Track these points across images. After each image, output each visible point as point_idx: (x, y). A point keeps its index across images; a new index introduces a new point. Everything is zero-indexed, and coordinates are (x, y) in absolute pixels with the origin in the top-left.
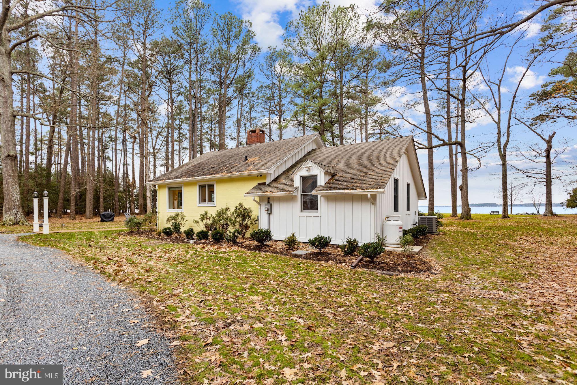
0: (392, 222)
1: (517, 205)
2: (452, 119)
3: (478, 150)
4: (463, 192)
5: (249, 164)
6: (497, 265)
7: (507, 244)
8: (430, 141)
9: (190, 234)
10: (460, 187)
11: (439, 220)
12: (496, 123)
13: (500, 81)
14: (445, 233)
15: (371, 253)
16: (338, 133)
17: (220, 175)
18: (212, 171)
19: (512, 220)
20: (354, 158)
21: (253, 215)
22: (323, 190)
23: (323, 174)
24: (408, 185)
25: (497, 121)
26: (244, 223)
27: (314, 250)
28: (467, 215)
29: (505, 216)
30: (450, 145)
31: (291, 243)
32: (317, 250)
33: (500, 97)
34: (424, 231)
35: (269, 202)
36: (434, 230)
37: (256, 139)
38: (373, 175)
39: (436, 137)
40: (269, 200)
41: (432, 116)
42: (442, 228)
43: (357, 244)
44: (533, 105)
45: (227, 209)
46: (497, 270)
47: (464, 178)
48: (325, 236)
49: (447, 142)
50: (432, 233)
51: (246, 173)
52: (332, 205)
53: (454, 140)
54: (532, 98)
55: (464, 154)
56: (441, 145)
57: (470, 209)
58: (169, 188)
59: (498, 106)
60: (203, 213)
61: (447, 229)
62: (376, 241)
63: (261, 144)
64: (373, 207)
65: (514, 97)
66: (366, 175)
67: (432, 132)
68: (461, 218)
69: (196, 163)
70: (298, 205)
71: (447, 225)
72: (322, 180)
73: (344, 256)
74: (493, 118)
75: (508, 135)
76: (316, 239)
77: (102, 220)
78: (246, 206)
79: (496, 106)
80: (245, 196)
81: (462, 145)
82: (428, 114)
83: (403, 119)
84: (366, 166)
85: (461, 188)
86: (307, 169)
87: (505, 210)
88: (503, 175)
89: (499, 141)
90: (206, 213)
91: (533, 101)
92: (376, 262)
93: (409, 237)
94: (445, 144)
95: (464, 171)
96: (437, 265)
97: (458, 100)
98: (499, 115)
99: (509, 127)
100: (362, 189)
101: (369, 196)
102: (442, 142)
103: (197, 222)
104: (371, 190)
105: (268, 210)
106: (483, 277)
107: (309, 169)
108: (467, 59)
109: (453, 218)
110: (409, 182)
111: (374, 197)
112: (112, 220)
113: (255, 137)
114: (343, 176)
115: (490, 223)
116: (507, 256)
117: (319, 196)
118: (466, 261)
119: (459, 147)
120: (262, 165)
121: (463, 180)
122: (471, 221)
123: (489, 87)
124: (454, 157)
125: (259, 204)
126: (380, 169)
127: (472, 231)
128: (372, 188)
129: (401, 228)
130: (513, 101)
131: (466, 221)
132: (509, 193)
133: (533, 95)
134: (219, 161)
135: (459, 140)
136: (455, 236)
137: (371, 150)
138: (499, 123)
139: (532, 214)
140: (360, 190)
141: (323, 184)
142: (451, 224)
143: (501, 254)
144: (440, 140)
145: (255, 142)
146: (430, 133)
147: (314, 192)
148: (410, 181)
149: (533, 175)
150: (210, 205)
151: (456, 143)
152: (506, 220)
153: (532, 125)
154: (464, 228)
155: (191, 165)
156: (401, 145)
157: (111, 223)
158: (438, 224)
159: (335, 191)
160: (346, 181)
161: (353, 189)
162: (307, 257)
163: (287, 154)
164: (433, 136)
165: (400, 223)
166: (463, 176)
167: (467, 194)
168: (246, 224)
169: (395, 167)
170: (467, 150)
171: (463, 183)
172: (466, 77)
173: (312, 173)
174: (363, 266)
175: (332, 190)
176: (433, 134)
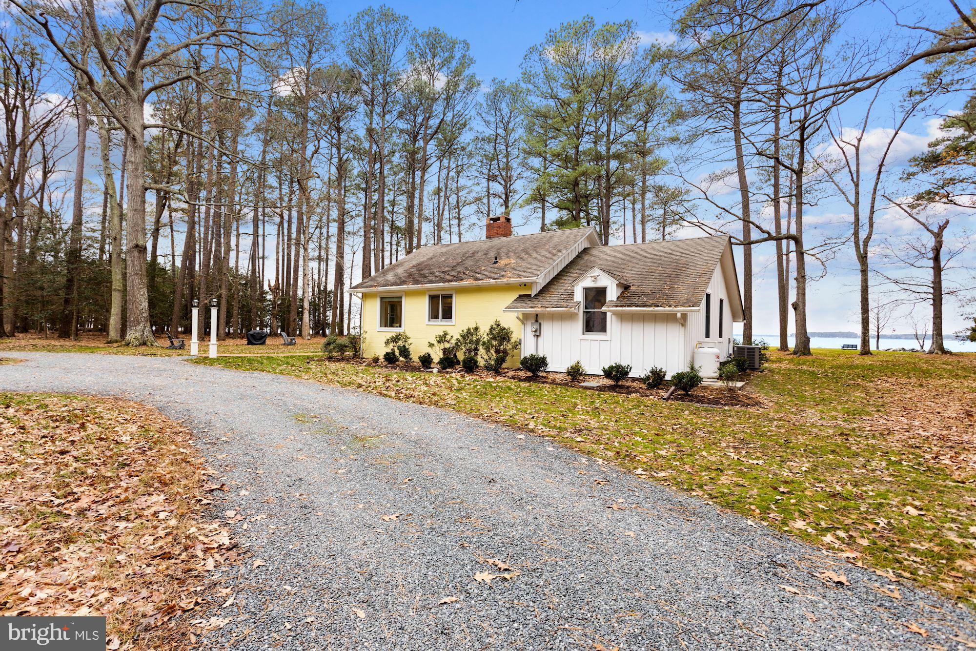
0: (706, 350)
1: (886, 337)
2: (781, 200)
3: (822, 248)
4: (798, 312)
5: (504, 268)
6: (840, 403)
7: (858, 385)
8: (747, 232)
9: (426, 361)
10: (793, 305)
11: (763, 352)
12: (853, 205)
13: (859, 140)
14: (771, 371)
15: (687, 384)
16: (596, 213)
17: (465, 283)
18: (448, 277)
19: (875, 358)
20: (649, 264)
21: (514, 338)
22: (617, 306)
23: (615, 286)
24: (721, 301)
25: (853, 202)
26: (502, 348)
27: (609, 382)
28: (804, 347)
29: (866, 351)
30: (778, 239)
31: (575, 373)
32: (613, 383)
33: (858, 165)
34: (743, 365)
35: (537, 321)
36: (757, 366)
37: (500, 231)
38: (682, 289)
39: (758, 227)
40: (537, 318)
41: (750, 195)
42: (766, 365)
43: (664, 376)
44: (914, 174)
45: (476, 329)
46: (839, 407)
47: (800, 291)
48: (623, 364)
49: (774, 235)
50: (754, 369)
51: (505, 280)
52: (627, 328)
53: (784, 232)
54: (913, 164)
55: (801, 254)
56: (765, 240)
57: (808, 340)
58: (382, 298)
59: (855, 180)
60: (442, 334)
61: (774, 366)
62: (688, 370)
63: (508, 239)
64: (682, 329)
65: (881, 166)
66: (672, 288)
67: (751, 220)
68: (795, 353)
69: (414, 263)
70: (580, 324)
71: (773, 362)
72: (612, 294)
73: (648, 389)
74: (847, 198)
75: (871, 225)
76: (611, 368)
77: (250, 343)
78: (504, 324)
79: (852, 180)
80: (504, 311)
81: (798, 240)
82: (744, 189)
83: (707, 199)
84: (669, 276)
85: (795, 307)
86: (593, 279)
87: (865, 342)
88: (862, 286)
89: (856, 234)
90: (446, 334)
91: (915, 169)
92: (692, 395)
93: (731, 368)
94: (770, 238)
95: (801, 279)
96: (766, 401)
97: (793, 170)
98: (857, 193)
99: (872, 212)
100: (670, 306)
101: (679, 315)
102: (766, 236)
103: (431, 345)
104: (682, 308)
105: (536, 331)
106: (822, 412)
107: (595, 278)
108: (808, 107)
109: (782, 352)
110: (722, 298)
111: (684, 316)
112: (263, 343)
113: (499, 227)
114: (640, 288)
115: (842, 360)
116: (854, 396)
117: (609, 315)
118: (803, 399)
119: (792, 243)
120: (524, 271)
121: (798, 294)
122: (810, 358)
123: (842, 149)
124: (784, 257)
125: (523, 323)
126: (689, 281)
127: (811, 369)
128: (682, 305)
129: (718, 357)
130: (880, 172)
131: (803, 358)
132: (872, 316)
133: (915, 159)
134: (452, 262)
135: (793, 231)
136: (787, 375)
137: (672, 253)
138: (856, 205)
139: (912, 350)
140: (667, 308)
141: (615, 299)
142: (780, 361)
143: (848, 394)
144: (764, 232)
145: (498, 235)
146: (746, 221)
147: (604, 309)
148: (724, 296)
149: (913, 288)
150: (446, 322)
151: (789, 237)
152: (866, 357)
153: (912, 207)
154: (800, 365)
155: (407, 266)
156: (714, 247)
157: (261, 347)
158: (763, 358)
159: (634, 308)
160: (646, 295)
161: (658, 306)
162: (602, 389)
163: (557, 256)
164: (751, 225)
165: (716, 351)
166: (798, 288)
167: (805, 315)
168: (505, 349)
169: (710, 279)
170: (805, 248)
171: (798, 299)
172: (805, 137)
173: (600, 284)
174: (677, 399)
175: (628, 306)
176: (753, 223)
